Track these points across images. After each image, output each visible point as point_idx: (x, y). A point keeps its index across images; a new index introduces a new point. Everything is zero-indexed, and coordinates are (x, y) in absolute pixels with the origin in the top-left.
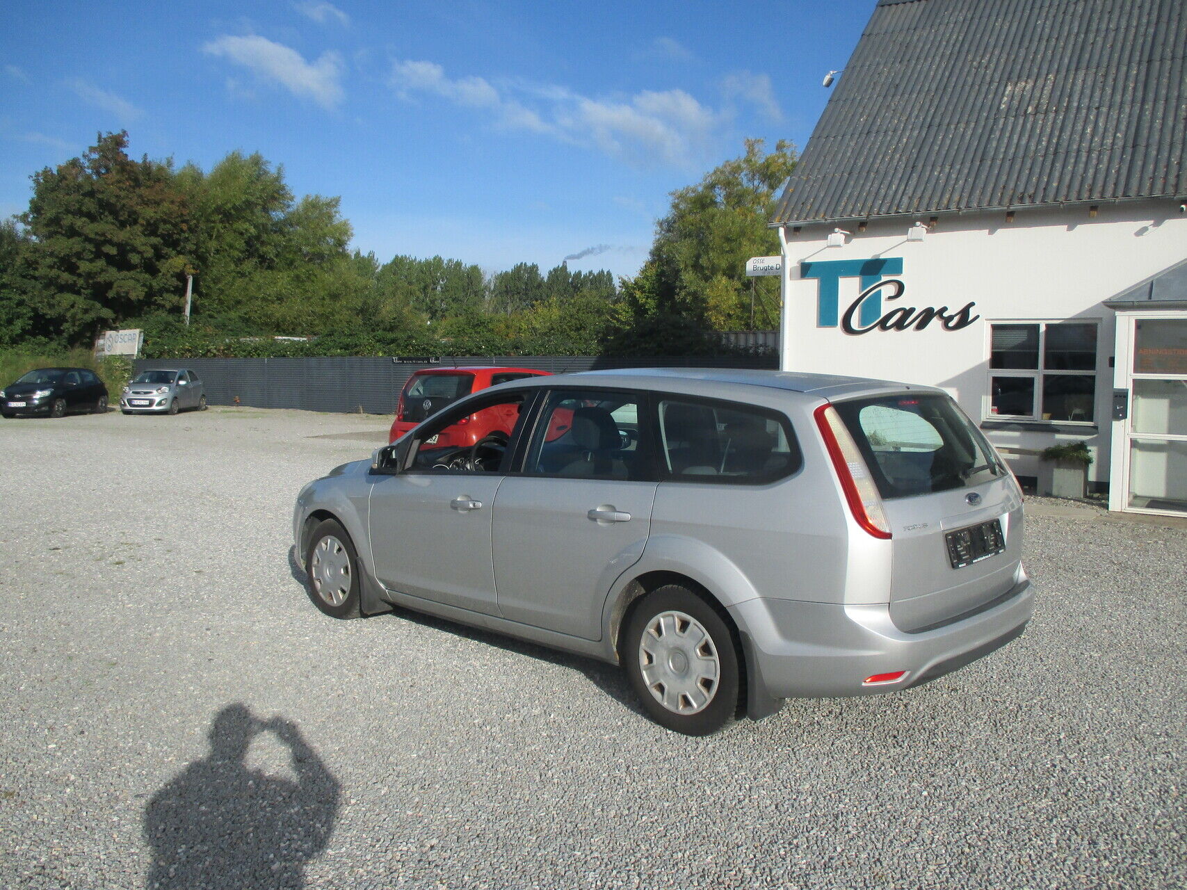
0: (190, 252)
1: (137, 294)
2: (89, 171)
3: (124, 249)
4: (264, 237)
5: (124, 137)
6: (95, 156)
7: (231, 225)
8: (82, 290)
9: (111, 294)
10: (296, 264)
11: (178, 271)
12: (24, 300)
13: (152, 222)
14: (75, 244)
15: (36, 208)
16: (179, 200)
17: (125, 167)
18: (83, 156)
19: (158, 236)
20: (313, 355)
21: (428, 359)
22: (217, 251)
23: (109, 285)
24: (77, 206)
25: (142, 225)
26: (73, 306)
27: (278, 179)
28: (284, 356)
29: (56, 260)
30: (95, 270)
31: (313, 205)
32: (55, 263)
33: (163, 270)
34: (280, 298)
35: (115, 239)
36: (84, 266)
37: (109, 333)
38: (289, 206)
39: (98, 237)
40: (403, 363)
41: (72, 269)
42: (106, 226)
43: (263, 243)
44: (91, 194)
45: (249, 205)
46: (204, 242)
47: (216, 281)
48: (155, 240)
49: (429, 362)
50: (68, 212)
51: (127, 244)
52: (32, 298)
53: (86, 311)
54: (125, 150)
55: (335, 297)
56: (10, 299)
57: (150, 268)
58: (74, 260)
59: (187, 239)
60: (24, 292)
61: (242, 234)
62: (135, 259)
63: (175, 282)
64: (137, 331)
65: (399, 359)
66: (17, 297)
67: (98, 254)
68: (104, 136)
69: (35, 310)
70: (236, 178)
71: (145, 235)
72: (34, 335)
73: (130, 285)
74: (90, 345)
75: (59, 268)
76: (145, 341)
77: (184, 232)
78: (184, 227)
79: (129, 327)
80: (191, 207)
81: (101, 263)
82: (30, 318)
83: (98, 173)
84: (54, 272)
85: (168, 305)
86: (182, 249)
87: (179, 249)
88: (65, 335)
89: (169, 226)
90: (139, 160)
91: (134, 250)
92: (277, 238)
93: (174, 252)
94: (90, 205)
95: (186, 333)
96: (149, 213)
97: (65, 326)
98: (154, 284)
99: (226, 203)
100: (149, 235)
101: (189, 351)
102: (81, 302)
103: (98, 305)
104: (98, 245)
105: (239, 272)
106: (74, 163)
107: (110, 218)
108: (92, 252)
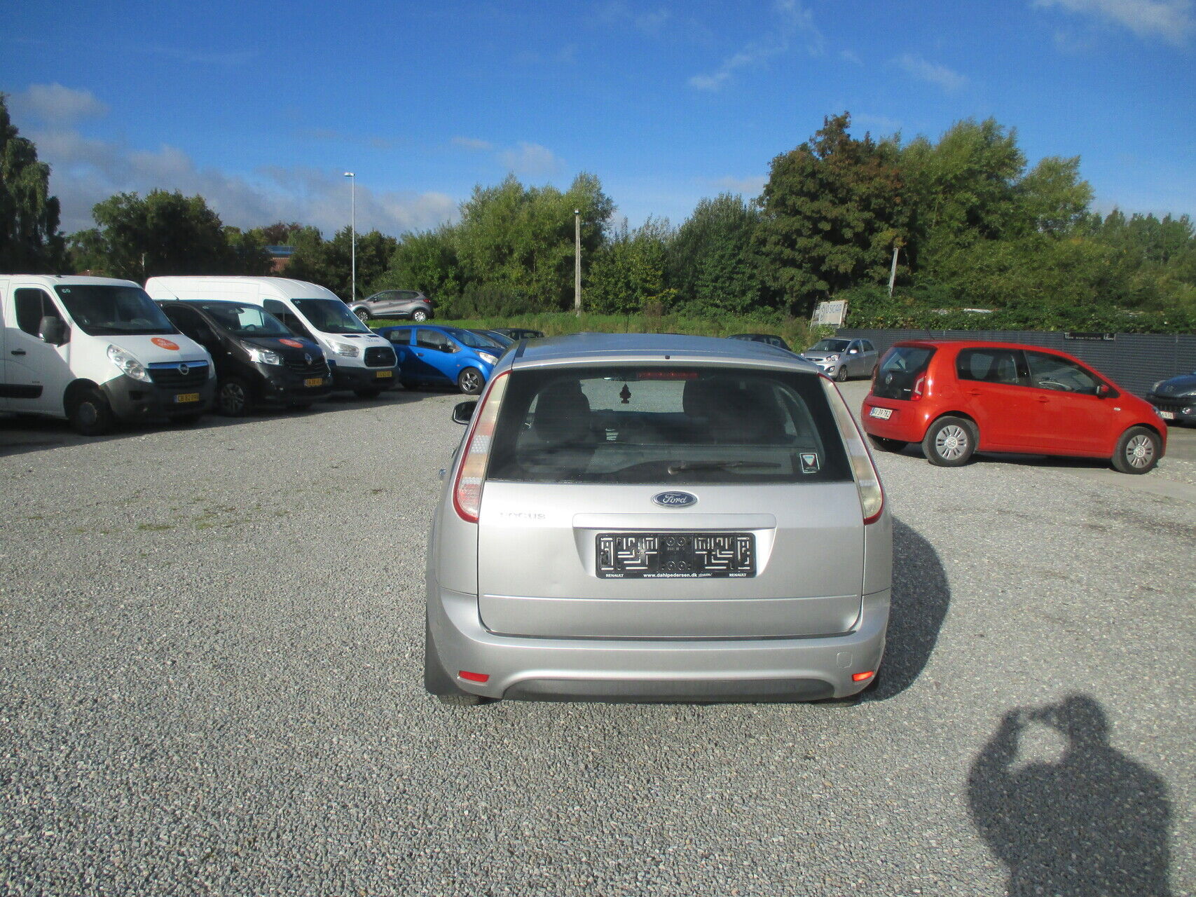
0: (903, 225)
1: (846, 267)
2: (815, 154)
3: (838, 224)
4: (991, 205)
5: (846, 118)
6: (820, 139)
7: (953, 195)
8: (804, 265)
9: (824, 268)
10: (1025, 232)
11: (887, 244)
12: (755, 274)
13: (864, 197)
14: (796, 223)
15: (769, 191)
16: (893, 174)
17: (846, 146)
18: (810, 140)
19: (870, 211)
20: (988, 329)
21: (1101, 335)
22: (938, 223)
23: (821, 259)
24: (799, 187)
25: (856, 201)
26: (792, 279)
27: (1010, 144)
28: (961, 329)
29: (780, 237)
30: (809, 245)
31: (1051, 169)
32: (779, 241)
33: (874, 244)
34: (1002, 270)
35: (829, 216)
36: (802, 242)
37: (823, 304)
38: (1021, 172)
39: (814, 215)
40: (1075, 339)
41: (792, 245)
42: (824, 205)
43: (988, 212)
44: (813, 175)
45: (972, 173)
46: (922, 214)
47: (934, 252)
48: (867, 215)
49: (1102, 339)
50: (792, 193)
51: (842, 221)
52: (762, 272)
53: (803, 284)
54: (847, 131)
55: (1065, 266)
56: (744, 273)
57: (863, 241)
58: (794, 237)
59: (900, 212)
60: (755, 267)
61: (963, 204)
62: (848, 234)
63: (883, 254)
64: (843, 302)
65: (1071, 335)
66: (748, 271)
67: (816, 231)
68: (830, 119)
69: (763, 282)
70: (960, 147)
71: (859, 211)
72: (762, 305)
73: (841, 259)
74: (809, 315)
75: (783, 245)
76: (848, 312)
77: (896, 205)
78: (898, 200)
79: (838, 299)
80: (907, 180)
81: (817, 239)
82: (758, 290)
83: (823, 155)
84: (778, 248)
85: (877, 278)
86: (896, 221)
87: (892, 222)
88: (787, 305)
89: (881, 201)
90: (861, 139)
91: (848, 225)
92: (1004, 205)
93: (887, 225)
94: (811, 185)
95: (884, 304)
96: (862, 189)
97: (786, 297)
98: (866, 257)
99: (947, 174)
100: (862, 210)
101: (881, 322)
102: (799, 274)
103: (815, 278)
104: (815, 222)
105: (958, 243)
106: (804, 148)
107: (830, 197)
108: (810, 229)
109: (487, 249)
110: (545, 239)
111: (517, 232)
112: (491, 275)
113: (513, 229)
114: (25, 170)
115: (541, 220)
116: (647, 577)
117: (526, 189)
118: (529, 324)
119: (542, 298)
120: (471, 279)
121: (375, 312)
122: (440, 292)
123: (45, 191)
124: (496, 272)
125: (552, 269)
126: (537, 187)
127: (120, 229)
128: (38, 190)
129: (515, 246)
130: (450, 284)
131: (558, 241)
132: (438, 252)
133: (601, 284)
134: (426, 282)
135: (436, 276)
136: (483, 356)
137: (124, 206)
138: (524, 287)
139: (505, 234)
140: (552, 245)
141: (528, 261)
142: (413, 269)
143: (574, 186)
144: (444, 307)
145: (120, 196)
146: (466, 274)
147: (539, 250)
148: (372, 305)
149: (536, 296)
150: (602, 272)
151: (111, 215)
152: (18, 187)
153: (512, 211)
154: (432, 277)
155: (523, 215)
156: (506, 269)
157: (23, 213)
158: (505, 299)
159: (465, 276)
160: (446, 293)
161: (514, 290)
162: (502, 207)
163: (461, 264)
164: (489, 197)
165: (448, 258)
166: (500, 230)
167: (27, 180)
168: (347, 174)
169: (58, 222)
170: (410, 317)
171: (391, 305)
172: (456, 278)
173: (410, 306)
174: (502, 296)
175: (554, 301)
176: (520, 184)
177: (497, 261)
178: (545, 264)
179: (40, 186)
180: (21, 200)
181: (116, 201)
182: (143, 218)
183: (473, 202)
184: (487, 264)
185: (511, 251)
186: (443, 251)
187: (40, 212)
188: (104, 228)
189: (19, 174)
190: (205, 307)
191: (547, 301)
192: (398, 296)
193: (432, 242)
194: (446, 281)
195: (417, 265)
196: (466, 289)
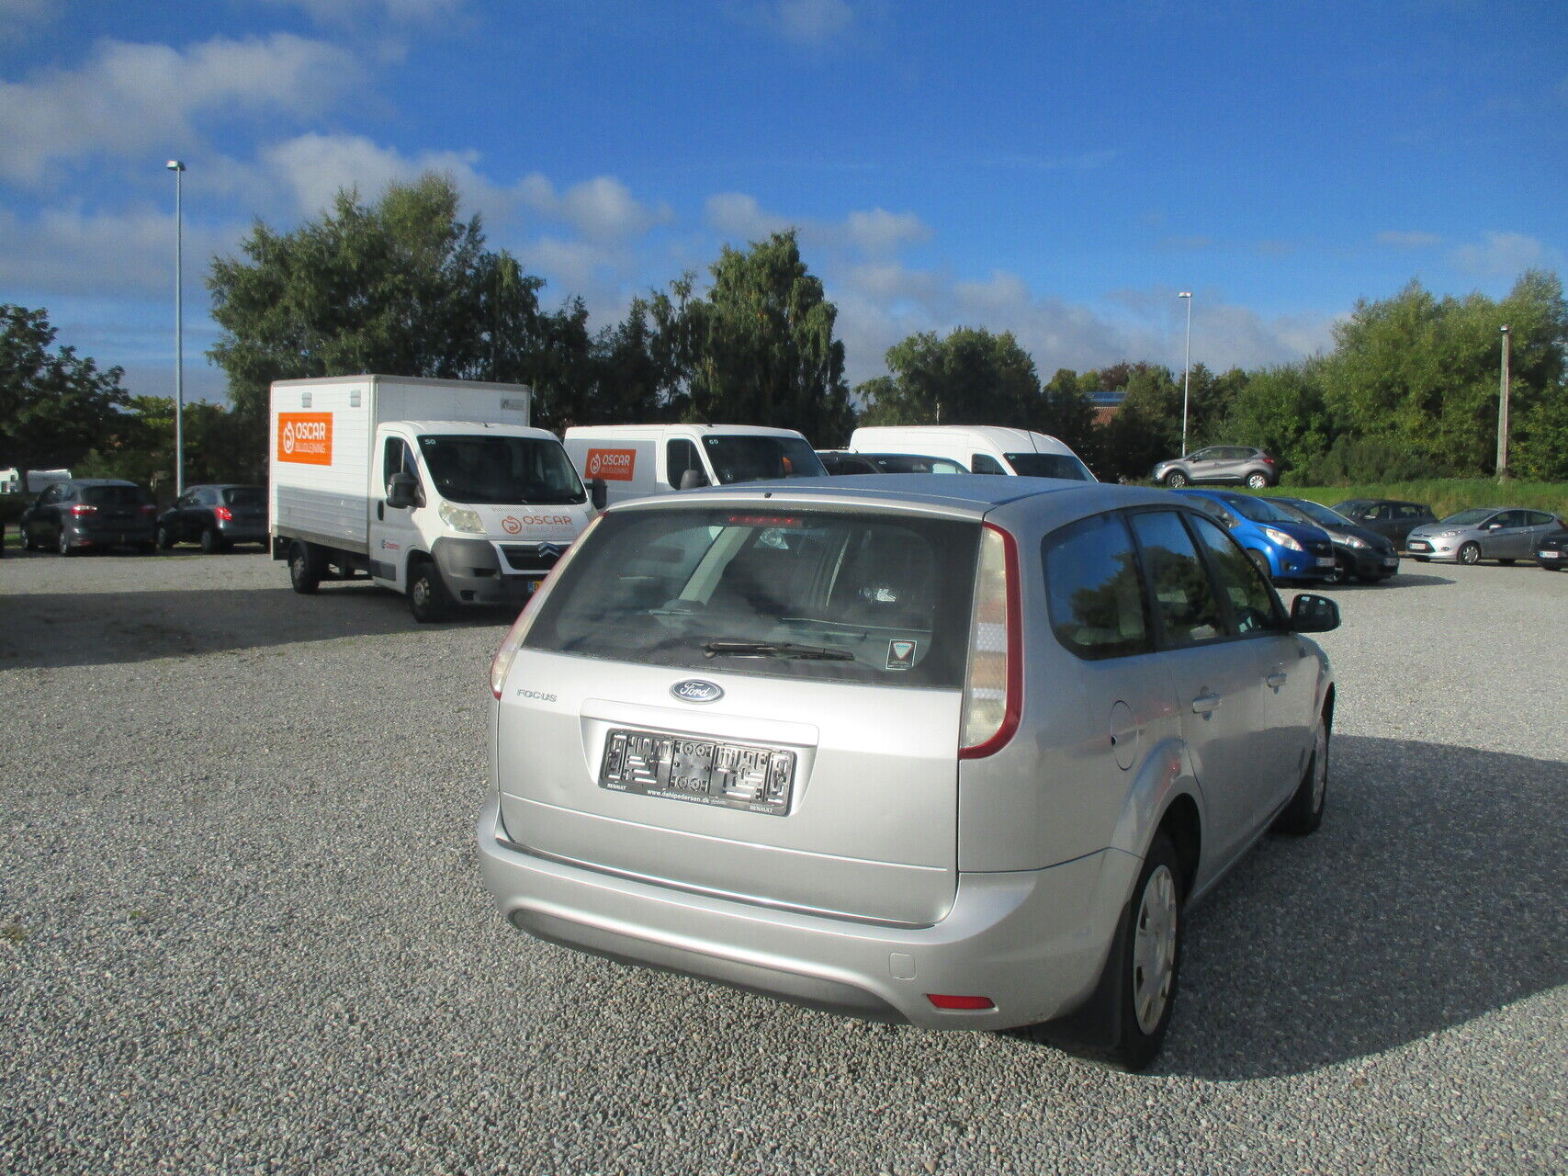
109: (1368, 387)
110: (1460, 371)
111: (1414, 362)
112: (1373, 425)
113: (1408, 358)
114: (811, 311)
115: (1453, 343)
116: (651, 795)
117: (1439, 300)
118: (1418, 495)
119: (1452, 458)
120: (1344, 430)
121: (1195, 475)
122: (1297, 448)
123: (829, 336)
124: (1382, 421)
125: (1470, 415)
126: (1453, 297)
127: (914, 375)
128: (822, 334)
129: (1410, 382)
130: (1311, 437)
131: (1482, 373)
132: (1295, 393)
133: (1546, 436)
134: (1276, 435)
135: (1292, 427)
136: (1270, 533)
137: (919, 348)
138: (1422, 442)
139: (1396, 367)
140: (1470, 379)
141: (1432, 404)
142: (1259, 419)
143: (1518, 291)
144: (1301, 469)
145: (916, 336)
146: (1337, 423)
147: (1452, 389)
148: (1191, 465)
149: (1444, 455)
150: (1548, 418)
151: (904, 359)
152: (801, 331)
153: (1410, 333)
154: (1286, 429)
155: (1427, 338)
156: (1397, 417)
157: (807, 361)
158: (1391, 459)
159: (1335, 426)
160: (1304, 450)
161: (1407, 446)
162: (1395, 327)
163: (1331, 409)
164: (1378, 315)
165: (1309, 402)
166: (1390, 361)
167: (811, 325)
168: (1181, 294)
169: (842, 369)
170: (1244, 481)
171: (1216, 467)
172: (1322, 429)
173: (1243, 468)
174: (1387, 454)
175: (1472, 462)
176: (1428, 294)
177: (1383, 405)
178: (1458, 408)
179: (824, 329)
180: (804, 346)
181: (911, 343)
182: (939, 361)
183: (1353, 322)
184: (1367, 409)
185: (1406, 391)
186: (1304, 392)
187: (823, 358)
188: (898, 374)
189: (805, 315)
190: (881, 463)
191: (1461, 463)
192: (1228, 454)
193: (1288, 379)
194: (1307, 433)
195: (1266, 412)
196: (1334, 445)
